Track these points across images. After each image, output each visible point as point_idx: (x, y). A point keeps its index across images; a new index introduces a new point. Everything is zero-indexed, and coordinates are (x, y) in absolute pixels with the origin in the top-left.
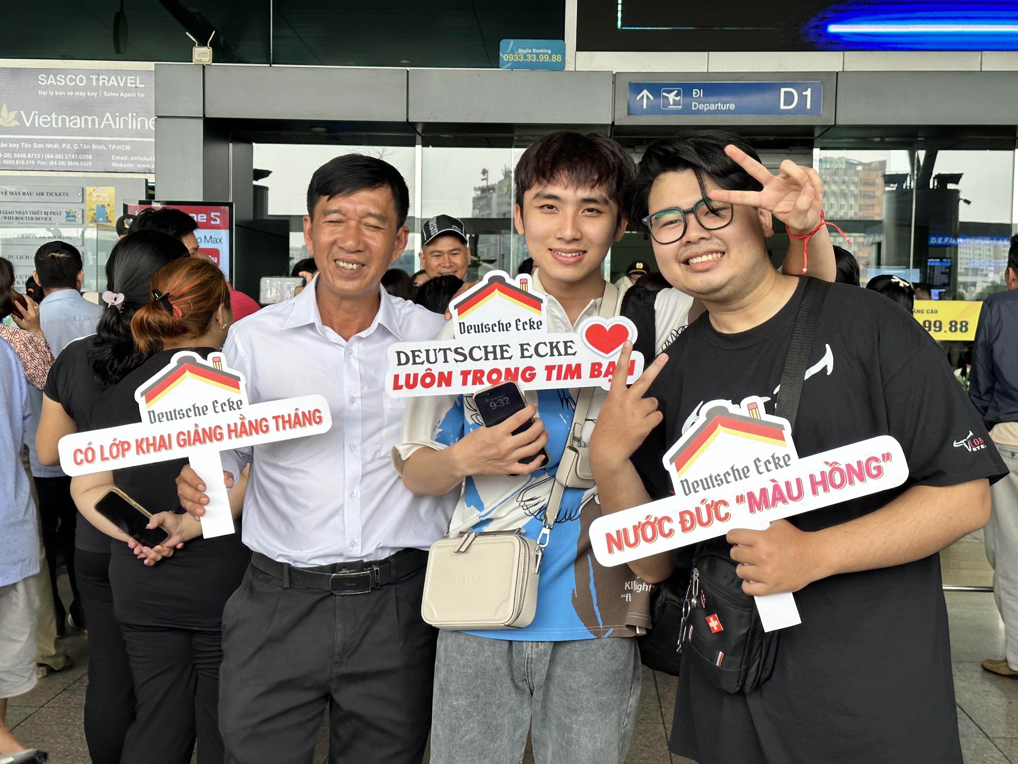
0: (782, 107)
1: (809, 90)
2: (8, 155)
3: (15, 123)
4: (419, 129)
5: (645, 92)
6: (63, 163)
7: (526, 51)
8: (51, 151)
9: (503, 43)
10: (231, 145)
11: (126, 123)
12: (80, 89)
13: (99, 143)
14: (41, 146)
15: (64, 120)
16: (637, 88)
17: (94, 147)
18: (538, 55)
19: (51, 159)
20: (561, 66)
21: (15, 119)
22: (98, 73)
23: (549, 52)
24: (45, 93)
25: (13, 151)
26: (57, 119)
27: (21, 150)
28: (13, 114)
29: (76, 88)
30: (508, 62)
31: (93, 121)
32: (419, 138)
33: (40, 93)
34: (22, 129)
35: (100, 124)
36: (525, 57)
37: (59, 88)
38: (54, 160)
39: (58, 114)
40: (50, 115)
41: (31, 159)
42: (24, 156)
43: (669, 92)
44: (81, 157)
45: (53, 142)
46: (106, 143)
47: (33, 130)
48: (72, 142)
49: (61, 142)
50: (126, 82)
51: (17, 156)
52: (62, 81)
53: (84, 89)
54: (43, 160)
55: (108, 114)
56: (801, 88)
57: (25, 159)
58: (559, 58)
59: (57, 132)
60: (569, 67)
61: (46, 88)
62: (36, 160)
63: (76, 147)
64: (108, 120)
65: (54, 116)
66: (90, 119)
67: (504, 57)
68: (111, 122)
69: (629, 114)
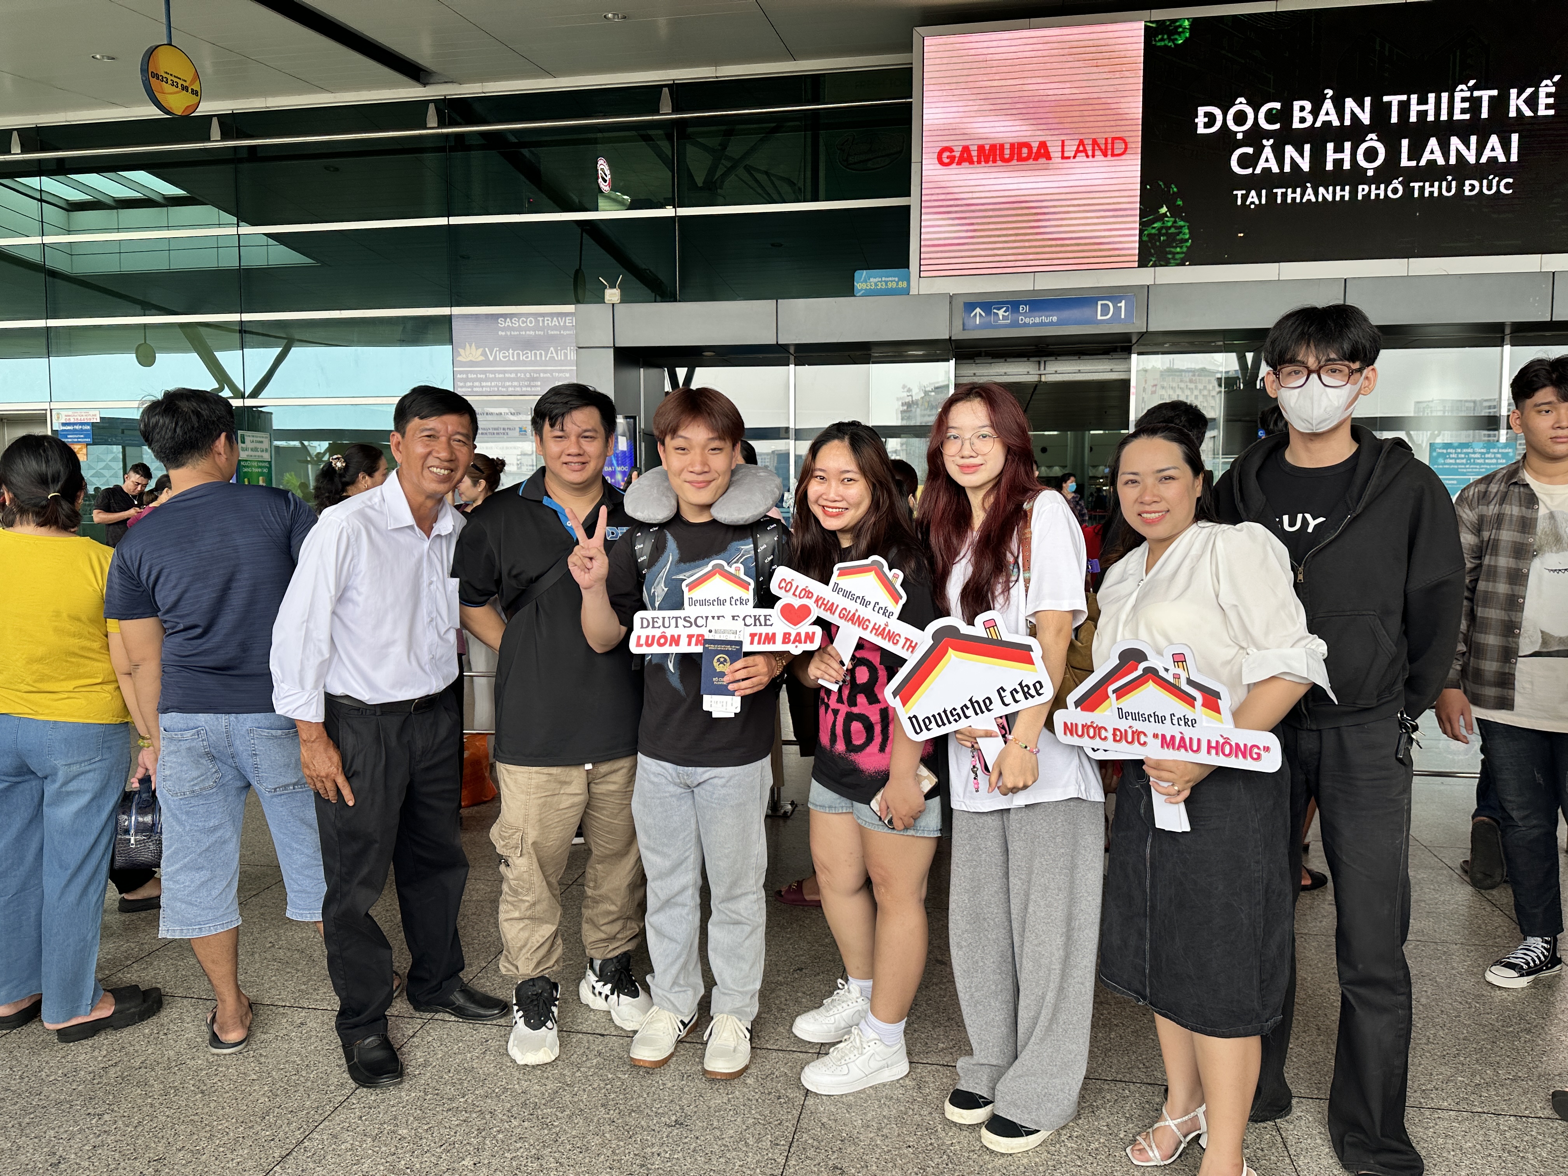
0: (1099, 317)
1: (1123, 302)
2: (477, 384)
3: (482, 358)
4: (792, 350)
5: (978, 310)
6: (518, 389)
7: (877, 280)
8: (509, 379)
9: (857, 274)
10: (642, 370)
11: (566, 354)
12: (530, 329)
13: (545, 372)
14: (501, 376)
15: (518, 354)
16: (970, 306)
17: (542, 375)
18: (886, 282)
19: (509, 386)
20: (906, 292)
21: (481, 355)
22: (543, 315)
23: (896, 279)
24: (503, 333)
25: (481, 380)
26: (513, 354)
27: (487, 380)
28: (480, 350)
29: (528, 329)
30: (862, 289)
31: (541, 354)
32: (792, 358)
33: (500, 333)
34: (486, 363)
35: (546, 357)
36: (876, 285)
37: (513, 329)
38: (512, 386)
39: (514, 350)
40: (508, 351)
41: (494, 387)
42: (489, 384)
43: (999, 309)
44: (532, 384)
45: (511, 372)
46: (551, 372)
47: (495, 363)
48: (525, 372)
49: (516, 372)
50: (565, 322)
51: (484, 384)
52: (516, 323)
53: (533, 329)
54: (503, 387)
55: (552, 349)
56: (1115, 299)
57: (490, 387)
58: (905, 284)
59: (513, 364)
60: (914, 291)
61: (503, 329)
62: (498, 387)
63: (528, 375)
64: (552, 353)
65: (511, 351)
66: (538, 353)
67: (858, 285)
68: (555, 355)
69: (964, 329)
